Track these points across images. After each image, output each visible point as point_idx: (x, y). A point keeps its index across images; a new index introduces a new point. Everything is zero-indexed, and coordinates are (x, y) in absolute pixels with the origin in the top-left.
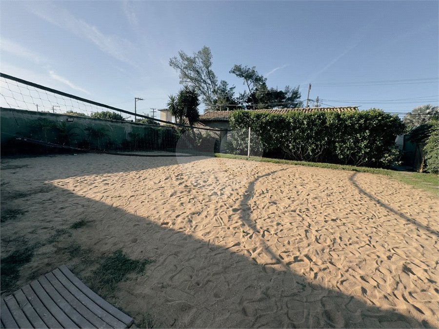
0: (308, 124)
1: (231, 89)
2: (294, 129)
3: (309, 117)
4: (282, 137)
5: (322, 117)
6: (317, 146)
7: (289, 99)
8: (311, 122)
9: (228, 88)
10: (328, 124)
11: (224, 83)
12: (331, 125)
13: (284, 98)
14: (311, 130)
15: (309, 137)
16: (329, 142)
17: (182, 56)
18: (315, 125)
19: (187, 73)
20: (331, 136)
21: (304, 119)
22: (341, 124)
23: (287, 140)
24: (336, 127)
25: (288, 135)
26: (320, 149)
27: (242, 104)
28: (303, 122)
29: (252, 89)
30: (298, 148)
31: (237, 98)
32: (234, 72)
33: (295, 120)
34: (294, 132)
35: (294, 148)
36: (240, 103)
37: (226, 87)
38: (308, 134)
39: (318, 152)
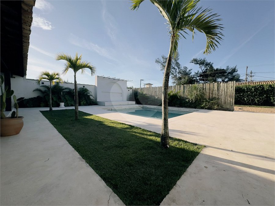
0: (254, 90)
1: (190, 70)
2: (247, 92)
3: (255, 87)
4: (240, 95)
5: (262, 87)
6: (260, 99)
7: (229, 73)
8: (256, 89)
9: (188, 70)
10: (265, 89)
11: (186, 68)
12: (267, 90)
13: (226, 73)
14: (257, 92)
15: (255, 95)
16: (266, 97)
17: (163, 57)
18: (259, 90)
19: (164, 65)
20: (268, 94)
21: (253, 88)
22: (272, 89)
23: (243, 97)
24: (270, 90)
25: (244, 94)
26: (262, 100)
27: (196, 78)
28: (252, 89)
29: (203, 70)
30: (250, 100)
31: (193, 75)
32: (192, 62)
33: (247, 88)
34: (247, 93)
35: (247, 100)
36: (194, 77)
37: (186, 70)
38: (255, 94)
39: (261, 101)
